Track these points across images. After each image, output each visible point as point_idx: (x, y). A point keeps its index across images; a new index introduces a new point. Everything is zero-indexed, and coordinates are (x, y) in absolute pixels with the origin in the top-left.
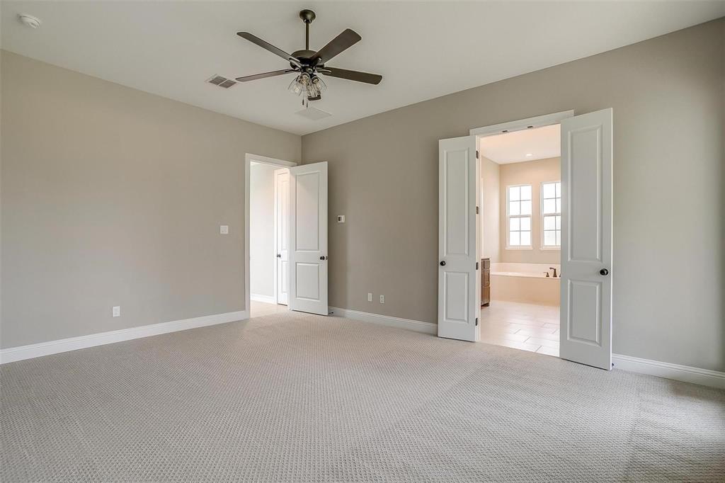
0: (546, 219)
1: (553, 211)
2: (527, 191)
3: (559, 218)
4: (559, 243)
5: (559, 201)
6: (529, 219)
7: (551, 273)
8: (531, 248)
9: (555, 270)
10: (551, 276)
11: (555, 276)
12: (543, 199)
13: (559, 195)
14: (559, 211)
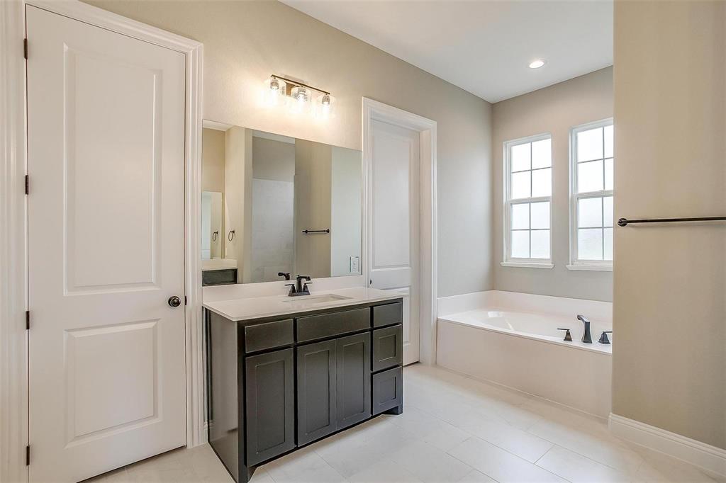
0: (583, 203)
1: (598, 187)
2: (543, 150)
3: (609, 201)
4: (609, 256)
5: (610, 164)
6: (547, 205)
7: (578, 331)
8: (550, 265)
9: (587, 325)
10: (577, 341)
11: (587, 338)
12: (577, 163)
13: (610, 152)
14: (610, 186)
